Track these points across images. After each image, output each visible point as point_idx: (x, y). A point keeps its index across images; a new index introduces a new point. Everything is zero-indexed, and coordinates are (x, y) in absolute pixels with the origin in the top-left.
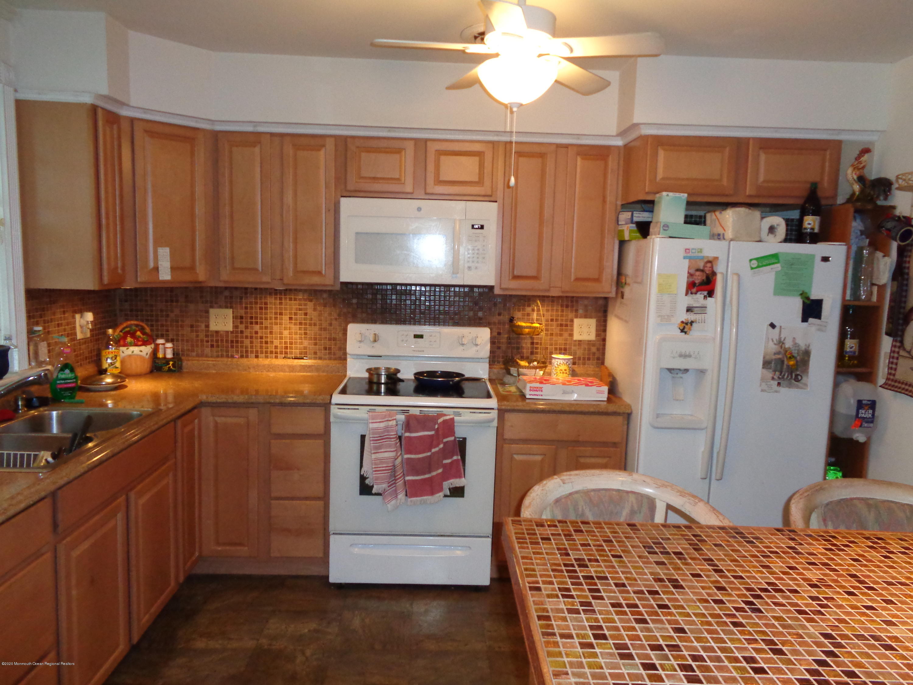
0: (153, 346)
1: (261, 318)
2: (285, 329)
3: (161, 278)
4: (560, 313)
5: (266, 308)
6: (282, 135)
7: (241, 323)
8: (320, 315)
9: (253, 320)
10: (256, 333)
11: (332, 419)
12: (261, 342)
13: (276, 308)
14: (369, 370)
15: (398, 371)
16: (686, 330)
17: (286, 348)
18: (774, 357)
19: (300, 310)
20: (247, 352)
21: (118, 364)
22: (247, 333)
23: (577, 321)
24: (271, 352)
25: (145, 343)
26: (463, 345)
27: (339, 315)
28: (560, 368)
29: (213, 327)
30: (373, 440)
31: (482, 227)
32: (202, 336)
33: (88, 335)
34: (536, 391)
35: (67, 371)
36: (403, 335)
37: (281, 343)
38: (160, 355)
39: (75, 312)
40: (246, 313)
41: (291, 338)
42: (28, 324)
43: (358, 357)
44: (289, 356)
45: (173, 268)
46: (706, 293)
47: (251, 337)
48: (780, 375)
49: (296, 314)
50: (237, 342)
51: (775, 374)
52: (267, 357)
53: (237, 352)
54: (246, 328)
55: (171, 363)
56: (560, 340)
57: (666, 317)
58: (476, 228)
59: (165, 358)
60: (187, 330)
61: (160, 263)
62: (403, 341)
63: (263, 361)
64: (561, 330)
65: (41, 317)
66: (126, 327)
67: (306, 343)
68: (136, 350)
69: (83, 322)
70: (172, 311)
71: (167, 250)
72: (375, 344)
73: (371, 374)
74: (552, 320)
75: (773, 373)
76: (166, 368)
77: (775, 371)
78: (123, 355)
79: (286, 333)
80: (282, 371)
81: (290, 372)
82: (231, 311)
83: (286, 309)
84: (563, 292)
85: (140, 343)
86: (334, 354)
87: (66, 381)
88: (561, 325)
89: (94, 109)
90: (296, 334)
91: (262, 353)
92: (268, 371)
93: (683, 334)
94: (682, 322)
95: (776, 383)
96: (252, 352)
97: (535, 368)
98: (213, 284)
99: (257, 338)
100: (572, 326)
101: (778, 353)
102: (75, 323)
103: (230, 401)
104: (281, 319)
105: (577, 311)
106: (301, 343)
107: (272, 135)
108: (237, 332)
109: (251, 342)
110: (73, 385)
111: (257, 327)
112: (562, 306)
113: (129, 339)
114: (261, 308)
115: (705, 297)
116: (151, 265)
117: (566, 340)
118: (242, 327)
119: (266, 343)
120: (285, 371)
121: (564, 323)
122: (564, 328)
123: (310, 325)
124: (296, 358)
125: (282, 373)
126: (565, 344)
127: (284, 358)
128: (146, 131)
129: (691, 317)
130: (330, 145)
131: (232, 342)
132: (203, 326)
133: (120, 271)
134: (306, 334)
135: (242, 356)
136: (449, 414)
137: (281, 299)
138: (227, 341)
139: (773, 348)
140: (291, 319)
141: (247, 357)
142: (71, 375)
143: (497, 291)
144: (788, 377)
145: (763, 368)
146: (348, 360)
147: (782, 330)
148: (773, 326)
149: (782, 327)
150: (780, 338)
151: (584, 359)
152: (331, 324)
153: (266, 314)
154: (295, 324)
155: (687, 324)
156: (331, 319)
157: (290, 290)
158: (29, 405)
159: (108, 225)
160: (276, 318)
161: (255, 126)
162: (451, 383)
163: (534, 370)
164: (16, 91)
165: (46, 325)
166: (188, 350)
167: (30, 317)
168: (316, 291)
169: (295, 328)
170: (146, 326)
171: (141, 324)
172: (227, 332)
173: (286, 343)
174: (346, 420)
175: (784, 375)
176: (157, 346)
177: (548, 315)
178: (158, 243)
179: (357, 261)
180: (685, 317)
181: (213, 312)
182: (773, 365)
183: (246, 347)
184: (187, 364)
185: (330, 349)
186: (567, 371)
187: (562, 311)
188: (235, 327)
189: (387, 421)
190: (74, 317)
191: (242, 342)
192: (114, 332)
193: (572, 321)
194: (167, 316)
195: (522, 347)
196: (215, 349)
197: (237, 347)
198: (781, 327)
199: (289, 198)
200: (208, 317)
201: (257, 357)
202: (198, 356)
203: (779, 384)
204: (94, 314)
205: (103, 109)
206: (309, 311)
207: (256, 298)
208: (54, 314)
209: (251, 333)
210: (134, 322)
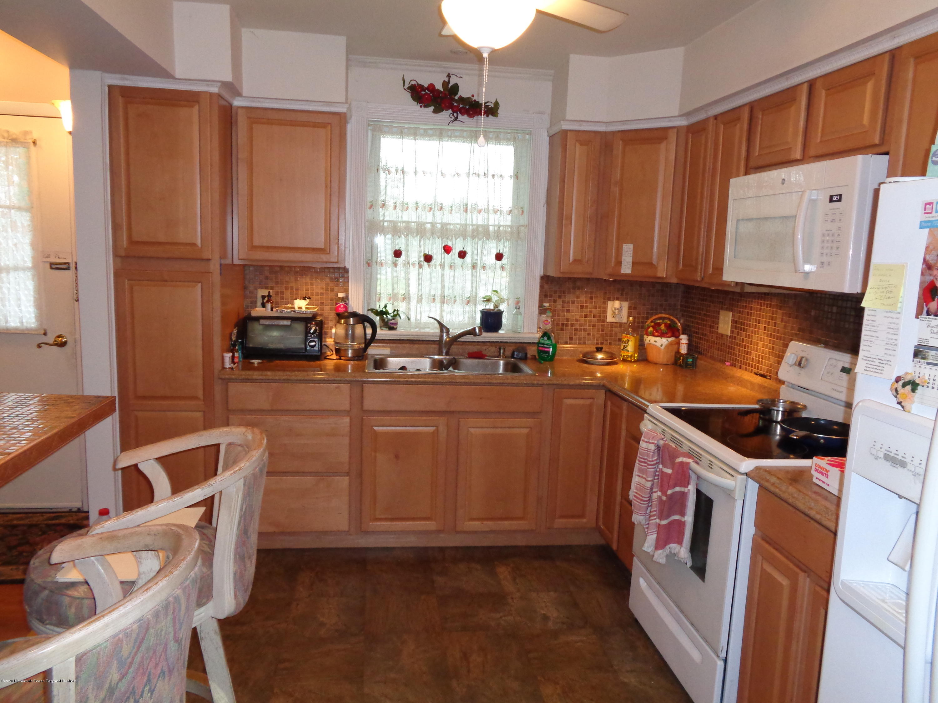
1: (747, 325)
2: (760, 340)
3: (622, 272)
5: (751, 314)
7: (736, 328)
8: (785, 327)
9: (742, 327)
10: (743, 341)
12: (744, 352)
13: (757, 315)
17: (759, 362)
19: (772, 319)
20: (736, 360)
24: (749, 365)
29: (721, 330)
31: (840, 198)
32: (715, 337)
33: (620, 321)
34: (821, 473)
35: (546, 338)
36: (831, 365)
37: (756, 356)
39: (608, 299)
40: (739, 317)
41: (763, 352)
44: (759, 372)
45: (634, 263)
47: (740, 345)
49: (769, 323)
50: (731, 348)
52: (745, 369)
53: (730, 359)
54: (738, 334)
55: (682, 358)
58: (834, 201)
60: (707, 331)
61: (623, 257)
62: (828, 373)
63: (738, 373)
65: (560, 298)
67: (772, 359)
71: (632, 246)
72: (802, 371)
79: (760, 345)
80: (746, 387)
81: (751, 389)
82: (731, 314)
83: (763, 316)
87: (544, 346)
91: (744, 364)
98: (672, 280)
102: (605, 308)
104: (759, 328)
106: (769, 359)
107: (715, 117)
108: (732, 337)
109: (739, 351)
111: (744, 335)
114: (748, 314)
116: (614, 260)
118: (735, 332)
119: (747, 353)
124: (762, 376)
125: (744, 389)
127: (756, 373)
129: (920, 370)
130: (745, 114)
132: (716, 328)
135: (732, 364)
138: (726, 346)
140: (765, 328)
141: (735, 366)
153: (750, 320)
154: (768, 335)
160: (756, 326)
164: (548, 131)
165: (567, 304)
166: (706, 350)
171: (672, 318)
172: (727, 336)
173: (759, 356)
178: (621, 239)
179: (735, 256)
181: (722, 313)
183: (736, 355)
188: (732, 331)
190: (605, 302)
191: (734, 349)
194: (700, 314)
196: (720, 353)
197: (731, 353)
200: (719, 319)
201: (740, 367)
202: (710, 357)
204: (631, 304)
207: (746, 303)
209: (740, 340)
210: (667, 316)
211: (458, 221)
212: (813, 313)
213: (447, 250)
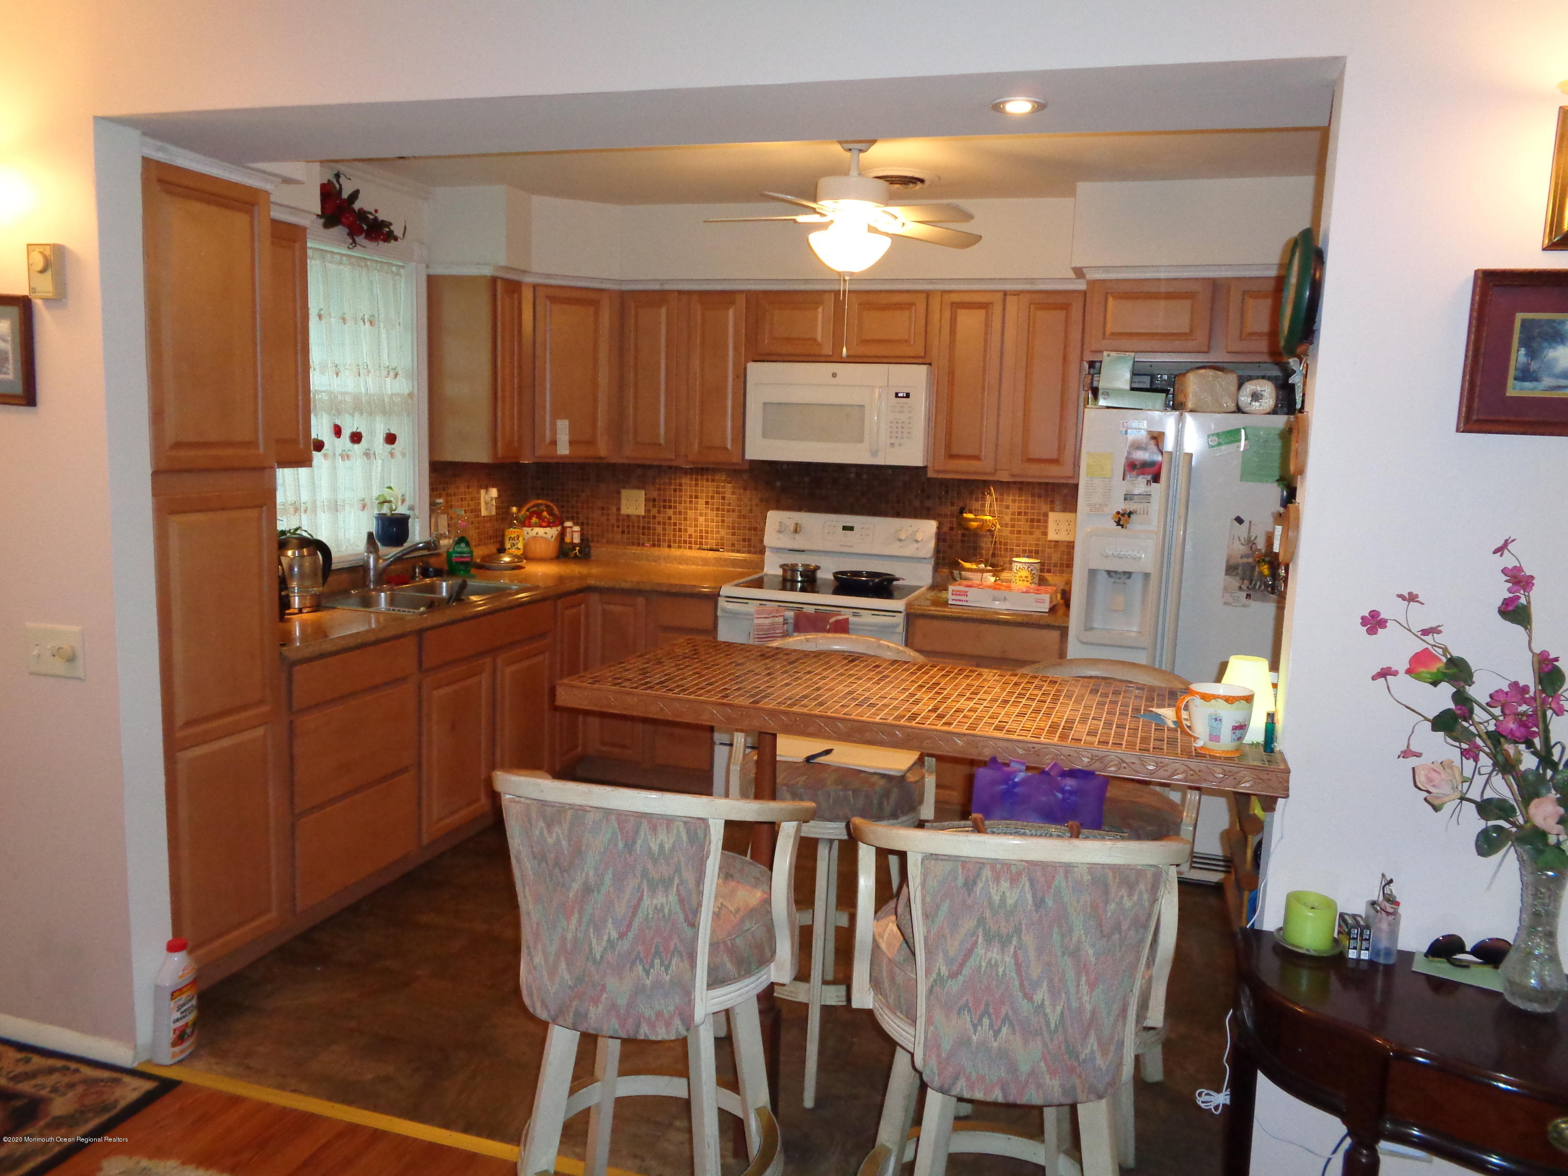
0: (559, 528)
1: (675, 502)
2: (701, 515)
3: (558, 453)
4: (1030, 505)
5: (681, 490)
6: (689, 293)
7: (654, 506)
8: (739, 499)
9: (666, 504)
10: (670, 518)
11: (719, 613)
12: (674, 530)
13: (691, 491)
14: (783, 566)
15: (817, 568)
16: (1121, 523)
17: (701, 537)
18: (1241, 561)
19: (718, 493)
20: (659, 540)
21: (520, 545)
22: (660, 518)
23: (1052, 516)
24: (685, 542)
25: (549, 525)
26: (900, 540)
27: (761, 500)
28: (1020, 574)
29: (625, 511)
30: (759, 638)
31: (908, 396)
32: (613, 520)
33: (494, 513)
34: (960, 595)
35: (463, 545)
36: (830, 526)
37: (695, 531)
38: (568, 540)
39: (481, 487)
40: (659, 495)
41: (707, 526)
42: (431, 496)
43: (778, 550)
44: (704, 547)
45: (571, 443)
46: (1149, 477)
47: (664, 524)
48: (1250, 584)
49: (712, 498)
50: (649, 528)
51: (1243, 583)
52: (680, 547)
53: (649, 540)
54: (659, 512)
55: (578, 548)
56: (1030, 540)
57: (1097, 506)
58: (901, 397)
59: (572, 543)
60: (597, 514)
61: (558, 436)
62: (829, 533)
63: (675, 552)
64: (1032, 527)
65: (444, 490)
66: (533, 507)
67: (723, 532)
68: (540, 531)
69: (488, 498)
70: (583, 491)
71: (567, 422)
72: (797, 536)
73: (784, 571)
74: (1019, 514)
75: (1241, 582)
76: (572, 554)
77: (1243, 579)
78: (527, 537)
79: (701, 520)
80: (694, 564)
81: (704, 565)
82: (643, 492)
83: (702, 492)
84: (1013, 476)
85: (544, 524)
86: (754, 547)
87: (461, 555)
88: (1032, 520)
89: (494, 280)
90: (712, 521)
91: (675, 542)
92: (680, 563)
93: (1120, 527)
94: (1118, 513)
95: (1244, 594)
96: (664, 541)
97: (982, 571)
98: (614, 460)
99: (670, 524)
100: (1046, 521)
101: (1247, 556)
102: (479, 499)
103: (617, 586)
104: (697, 503)
105: (1052, 502)
106: (718, 532)
107: (680, 292)
108: (649, 517)
109: (664, 529)
110: (468, 560)
111: (670, 512)
112: (1033, 495)
113: (534, 520)
114: (675, 490)
115: (1148, 482)
116: (548, 438)
117: (1038, 539)
118: (654, 511)
119: (680, 530)
120: (698, 565)
121: (1036, 517)
122: (1035, 524)
123: (728, 511)
124: (711, 550)
125: (694, 567)
126: (1037, 545)
127: (699, 549)
128: (548, 297)
129: (1130, 507)
130: (741, 301)
131: (644, 528)
132: (614, 509)
133: (516, 445)
134: (723, 521)
135: (654, 545)
136: (847, 614)
137: (696, 480)
138: (638, 527)
139: (1240, 549)
140: (707, 503)
141: (659, 546)
142: (466, 549)
143: (931, 474)
144: (1260, 587)
145: (1226, 574)
146: (767, 553)
147: (1253, 527)
148: (1239, 520)
149: (1252, 523)
150: (1249, 538)
151: (1062, 565)
152: (751, 511)
153: (681, 497)
154: (712, 510)
155: (1123, 515)
156: (751, 505)
157: (707, 469)
158: (425, 573)
159: (503, 397)
160: (691, 502)
161: (661, 284)
162: (871, 583)
163: (980, 574)
164: (428, 267)
165: (449, 498)
166: (598, 535)
167: (432, 489)
168: (735, 471)
169: (711, 514)
170: (555, 508)
171: (549, 503)
172: (638, 516)
173: (701, 531)
174: (734, 615)
175: (1255, 585)
176: (564, 529)
177: (1015, 507)
178: (556, 416)
179: (765, 436)
180: (1121, 506)
181: (624, 493)
182: (1239, 571)
183: (659, 535)
184: (596, 551)
185: (749, 540)
186: (1029, 579)
187: (1033, 502)
188: (648, 511)
189: (773, 617)
190: (479, 493)
191: (655, 529)
192: (519, 511)
193: (1046, 515)
194: (578, 496)
195: (980, 547)
196: (625, 536)
197: (649, 534)
198: (1250, 522)
199: (696, 363)
200: (619, 499)
201: (669, 546)
202: (608, 542)
203: (1248, 596)
204: (498, 491)
205: (502, 279)
206: (728, 495)
207: (670, 479)
208: (458, 488)
209: (664, 518)
210: (544, 502)
211: (350, 389)
212: (778, 484)
213: (338, 431)
